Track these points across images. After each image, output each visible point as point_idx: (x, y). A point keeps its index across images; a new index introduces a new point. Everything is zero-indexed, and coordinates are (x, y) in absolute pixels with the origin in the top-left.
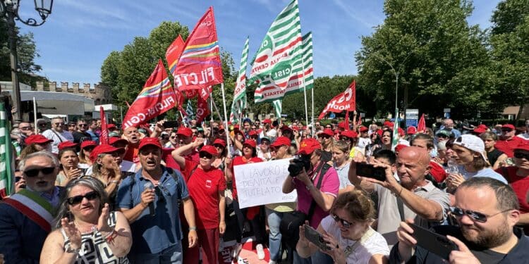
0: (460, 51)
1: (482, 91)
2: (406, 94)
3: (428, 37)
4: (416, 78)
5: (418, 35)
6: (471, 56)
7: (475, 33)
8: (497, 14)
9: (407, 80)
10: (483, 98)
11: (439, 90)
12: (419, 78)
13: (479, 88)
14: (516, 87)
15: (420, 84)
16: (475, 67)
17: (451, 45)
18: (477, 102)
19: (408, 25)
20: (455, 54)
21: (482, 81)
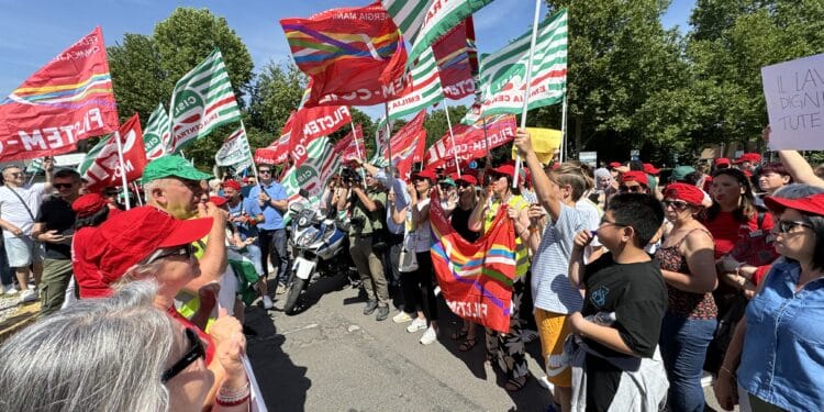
0: (650, 65)
1: (680, 125)
2: (578, 130)
3: (608, 41)
4: (593, 106)
5: (594, 38)
6: (667, 73)
7: (673, 39)
8: (696, 14)
9: (581, 108)
10: (681, 136)
11: (623, 123)
12: (597, 105)
13: (676, 121)
14: (721, 118)
15: (598, 115)
16: (673, 89)
17: (640, 55)
18: (673, 141)
19: (581, 24)
20: (646, 70)
21: (681, 110)
